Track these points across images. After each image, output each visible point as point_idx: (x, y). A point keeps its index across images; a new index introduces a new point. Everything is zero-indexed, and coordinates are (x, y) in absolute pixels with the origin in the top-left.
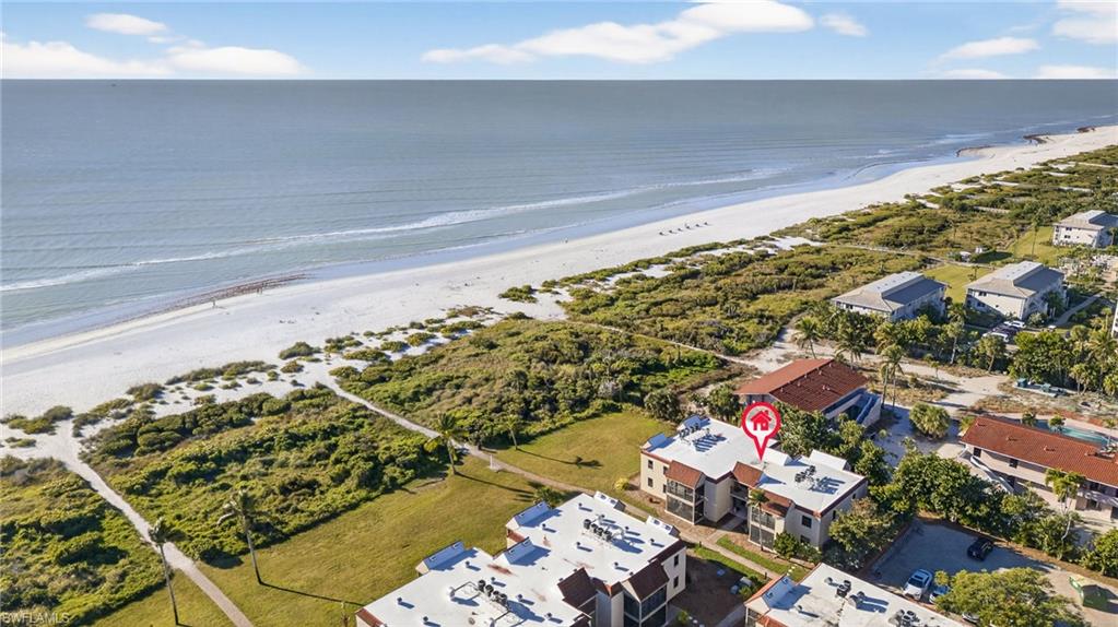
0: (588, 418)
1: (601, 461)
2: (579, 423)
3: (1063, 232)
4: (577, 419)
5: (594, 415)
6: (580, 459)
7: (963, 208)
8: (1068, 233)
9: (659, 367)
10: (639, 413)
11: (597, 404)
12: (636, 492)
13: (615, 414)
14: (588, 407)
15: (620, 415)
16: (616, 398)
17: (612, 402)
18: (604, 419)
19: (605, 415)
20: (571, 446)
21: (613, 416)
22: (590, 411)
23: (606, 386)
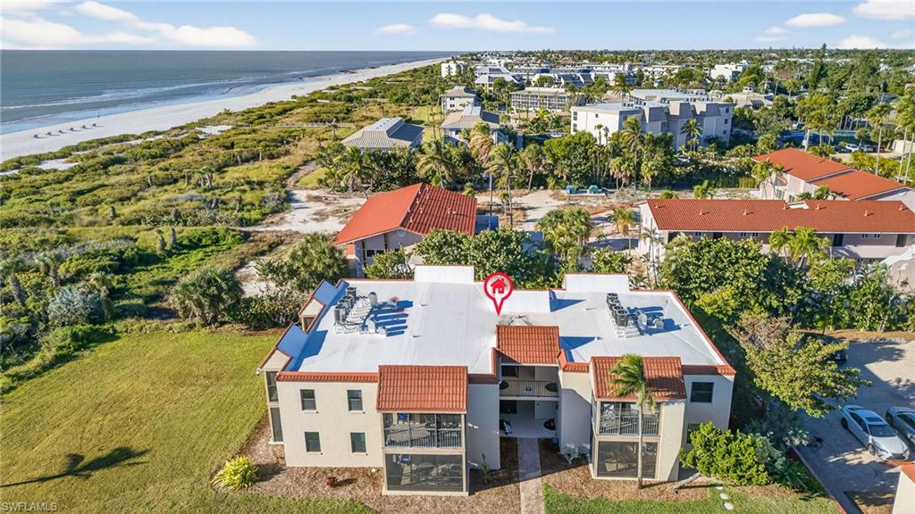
0: (46, 368)
1: (136, 444)
2: (27, 386)
3: (449, 102)
4: (19, 378)
5: (61, 360)
6: (76, 459)
7: (350, 100)
8: (452, 102)
9: (146, 260)
10: (157, 328)
11: (54, 340)
12: (281, 477)
13: (108, 345)
14: (38, 348)
15: (119, 343)
16: (96, 316)
17: (88, 326)
18: (87, 361)
19: (86, 353)
20: (33, 435)
21: (104, 350)
22: (48, 354)
23: (65, 301)
